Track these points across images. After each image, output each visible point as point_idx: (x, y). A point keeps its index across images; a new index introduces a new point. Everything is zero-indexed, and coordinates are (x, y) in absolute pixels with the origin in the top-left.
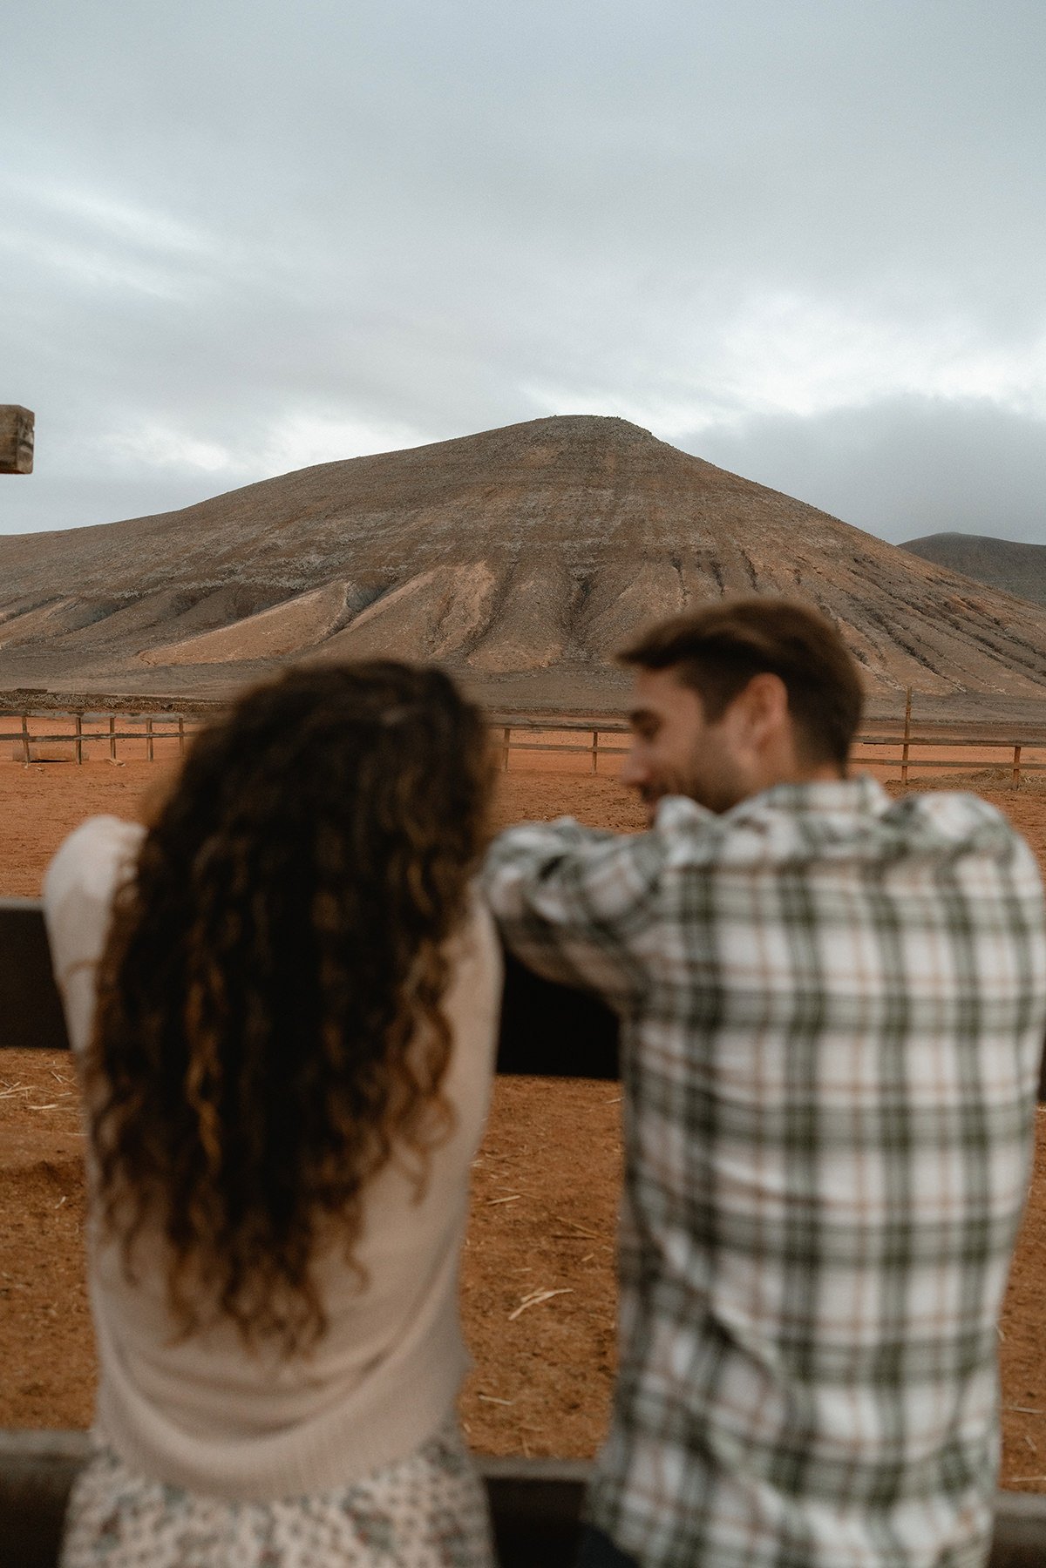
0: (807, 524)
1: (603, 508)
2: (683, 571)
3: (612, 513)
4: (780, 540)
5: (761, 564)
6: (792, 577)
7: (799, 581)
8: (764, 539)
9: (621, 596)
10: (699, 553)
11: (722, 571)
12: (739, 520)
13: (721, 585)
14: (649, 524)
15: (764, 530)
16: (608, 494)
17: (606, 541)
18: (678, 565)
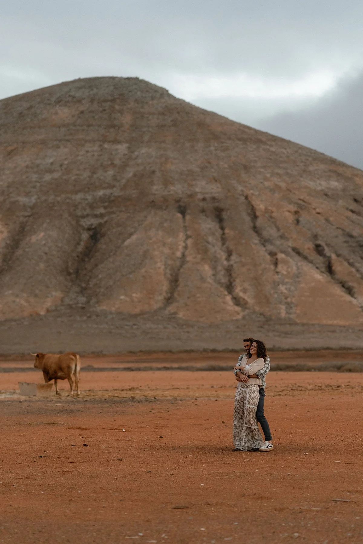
0: (311, 168)
1: (117, 162)
2: (188, 217)
3: (125, 166)
4: (283, 185)
5: (262, 207)
6: (291, 218)
7: (298, 222)
8: (267, 184)
9: (128, 242)
10: (204, 199)
11: (225, 215)
12: (246, 168)
13: (222, 228)
14: (158, 174)
15: (268, 175)
16: (122, 148)
17: (117, 192)
18: (183, 211)
